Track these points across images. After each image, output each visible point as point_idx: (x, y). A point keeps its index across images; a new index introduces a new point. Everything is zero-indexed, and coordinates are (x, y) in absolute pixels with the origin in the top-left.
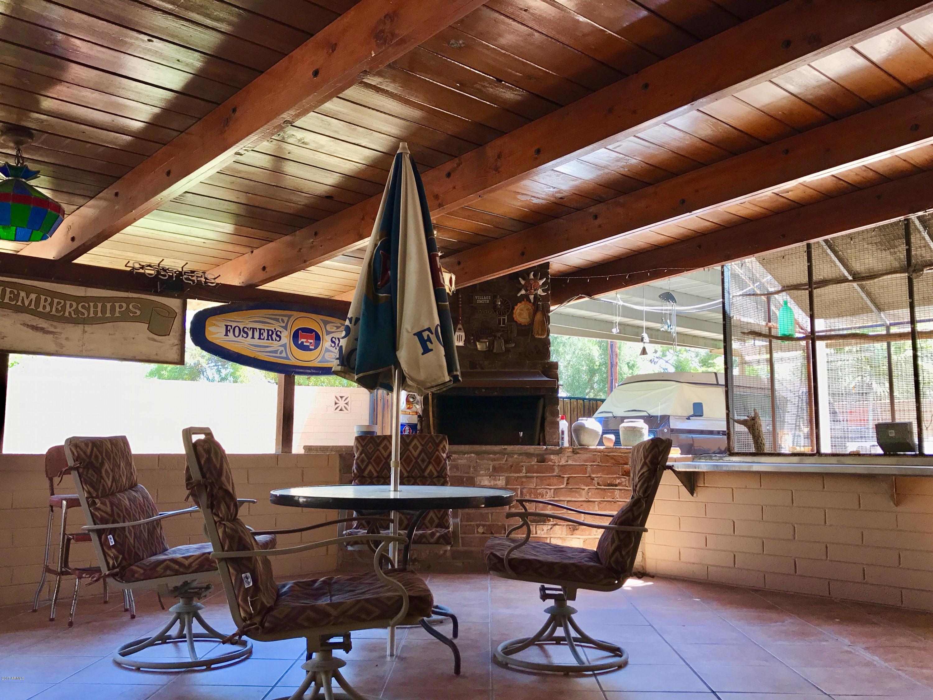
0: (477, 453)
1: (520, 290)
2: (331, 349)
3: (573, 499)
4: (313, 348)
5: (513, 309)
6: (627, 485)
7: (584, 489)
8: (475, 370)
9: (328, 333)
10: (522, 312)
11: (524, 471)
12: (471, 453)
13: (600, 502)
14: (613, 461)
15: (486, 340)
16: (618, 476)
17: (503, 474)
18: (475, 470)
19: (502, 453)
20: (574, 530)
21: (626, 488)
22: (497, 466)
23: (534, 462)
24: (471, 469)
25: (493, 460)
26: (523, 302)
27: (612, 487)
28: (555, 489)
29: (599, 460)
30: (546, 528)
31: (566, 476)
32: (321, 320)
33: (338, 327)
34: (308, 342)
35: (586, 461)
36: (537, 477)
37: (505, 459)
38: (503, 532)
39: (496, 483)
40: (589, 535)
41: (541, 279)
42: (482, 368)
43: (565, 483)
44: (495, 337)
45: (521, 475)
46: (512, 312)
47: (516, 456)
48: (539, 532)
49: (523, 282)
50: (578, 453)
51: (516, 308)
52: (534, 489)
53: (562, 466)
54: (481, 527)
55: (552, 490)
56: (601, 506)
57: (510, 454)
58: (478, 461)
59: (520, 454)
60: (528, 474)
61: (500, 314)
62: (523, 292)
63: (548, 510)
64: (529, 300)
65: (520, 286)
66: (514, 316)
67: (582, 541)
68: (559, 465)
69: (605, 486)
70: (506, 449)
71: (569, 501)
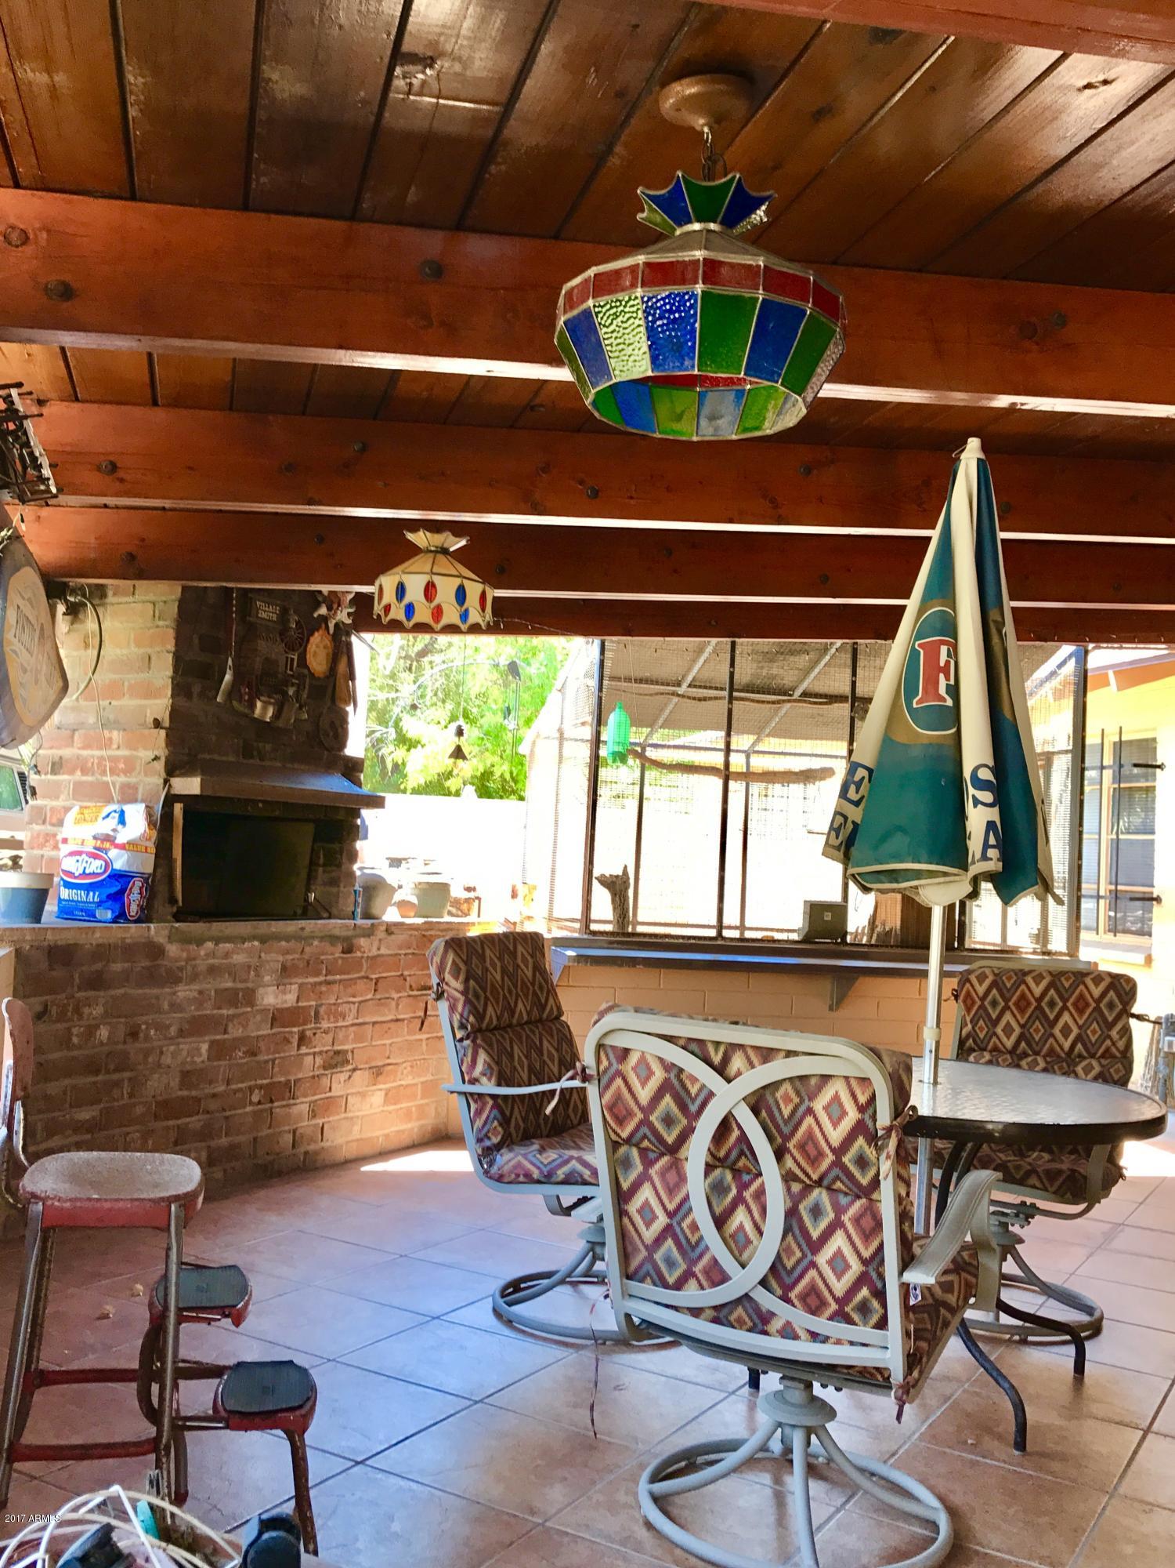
0: (263, 939)
3: (380, 1019)
7: (394, 999)
8: (251, 761)
10: (318, 650)
11: (324, 971)
12: (254, 938)
13: (409, 1020)
15: (271, 700)
17: (296, 980)
18: (257, 975)
19: (298, 936)
20: (377, 1075)
22: (289, 964)
23: (338, 952)
24: (252, 973)
25: (284, 952)
26: (321, 632)
28: (360, 1002)
29: (415, 945)
30: (343, 1077)
31: (374, 976)
35: (400, 948)
36: (339, 982)
37: (301, 949)
38: (288, 1094)
39: (284, 998)
40: (394, 1081)
42: (263, 759)
43: (373, 989)
44: (285, 694)
45: (320, 979)
46: (305, 648)
47: (316, 943)
48: (334, 1086)
49: (325, 591)
52: (334, 1004)
53: (372, 958)
54: (257, 1091)
55: (356, 1005)
56: (409, 1026)
57: (307, 939)
58: (262, 955)
59: (322, 939)
60: (330, 978)
61: (290, 649)
62: (324, 611)
63: (349, 1043)
64: (329, 629)
65: (321, 598)
66: (308, 656)
67: (384, 1093)
68: (367, 958)
69: (417, 991)
70: (303, 929)
71: (374, 1023)
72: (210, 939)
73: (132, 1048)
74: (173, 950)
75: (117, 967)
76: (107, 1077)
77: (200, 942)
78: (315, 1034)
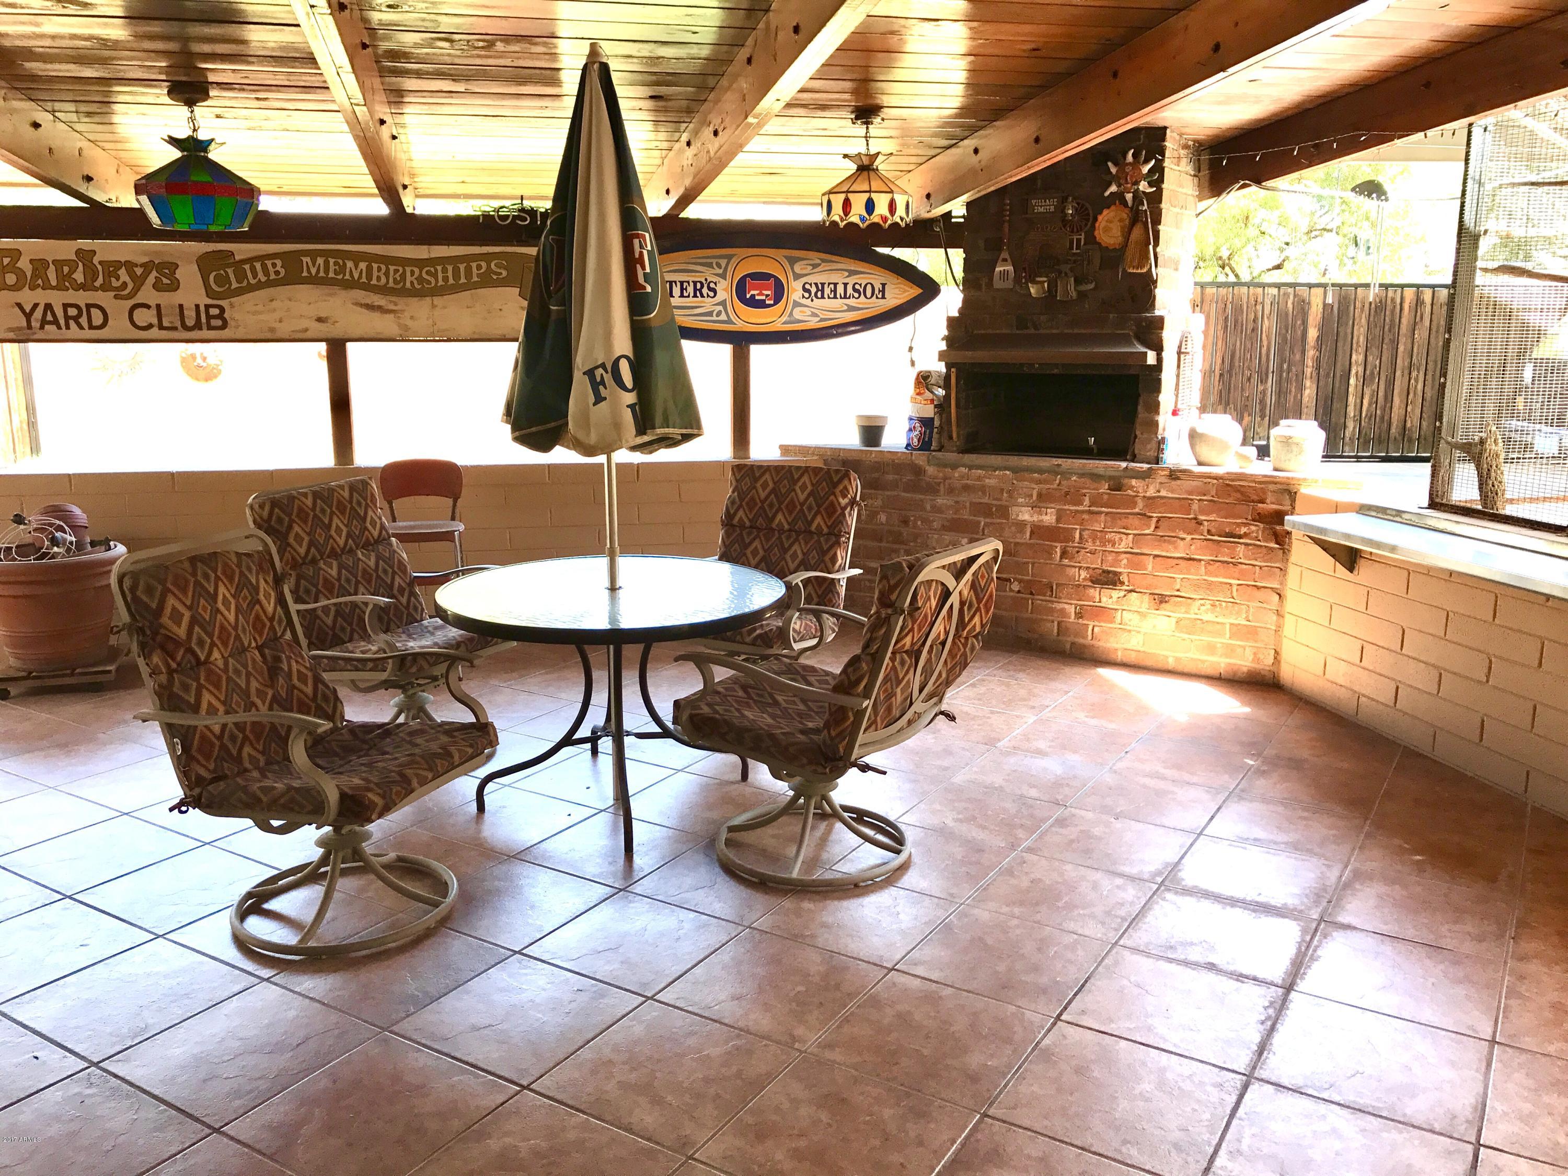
0: (1015, 470)
1: (1109, 185)
2: (804, 301)
3: (1164, 554)
4: (772, 302)
5: (1096, 219)
6: (1260, 538)
7: (1183, 539)
8: (1025, 331)
9: (797, 277)
10: (1111, 225)
11: (1087, 501)
12: (1006, 469)
13: (1209, 563)
14: (1239, 495)
15: (1045, 279)
16: (1245, 521)
17: (1052, 505)
18: (1011, 496)
19: (1055, 471)
20: (1161, 602)
21: (1258, 543)
22: (1044, 492)
23: (1104, 488)
24: (1005, 495)
25: (1039, 482)
26: (1113, 207)
27: (1232, 540)
28: (1135, 535)
29: (1213, 493)
30: (1115, 594)
31: (1155, 515)
32: (785, 257)
33: (815, 266)
34: (763, 295)
35: (1190, 493)
36: (1107, 514)
37: (1057, 482)
38: (1049, 593)
39: (1041, 518)
40: (1187, 612)
41: (1146, 161)
42: (1036, 328)
43: (1153, 526)
44: (1060, 272)
45: (1081, 508)
46: (1093, 227)
47: (1075, 477)
48: (1104, 599)
49: (1113, 170)
50: (1178, 478)
51: (1100, 218)
52: (1101, 531)
53: (1150, 498)
54: (1016, 583)
55: (1131, 537)
56: (1210, 568)
57: (1066, 474)
58: (1015, 482)
59: (1081, 475)
60: (1093, 508)
61: (1072, 232)
62: (1113, 188)
63: (1120, 567)
64: (1124, 203)
65: (1108, 178)
66: (1096, 233)
67: (1173, 621)
68: (1144, 497)
69: (1220, 536)
70: (1059, 465)
71: (1156, 556)
72: (964, 466)
73: (905, 532)
74: (931, 470)
75: (890, 477)
76: (888, 545)
77: (954, 467)
78: (1078, 552)
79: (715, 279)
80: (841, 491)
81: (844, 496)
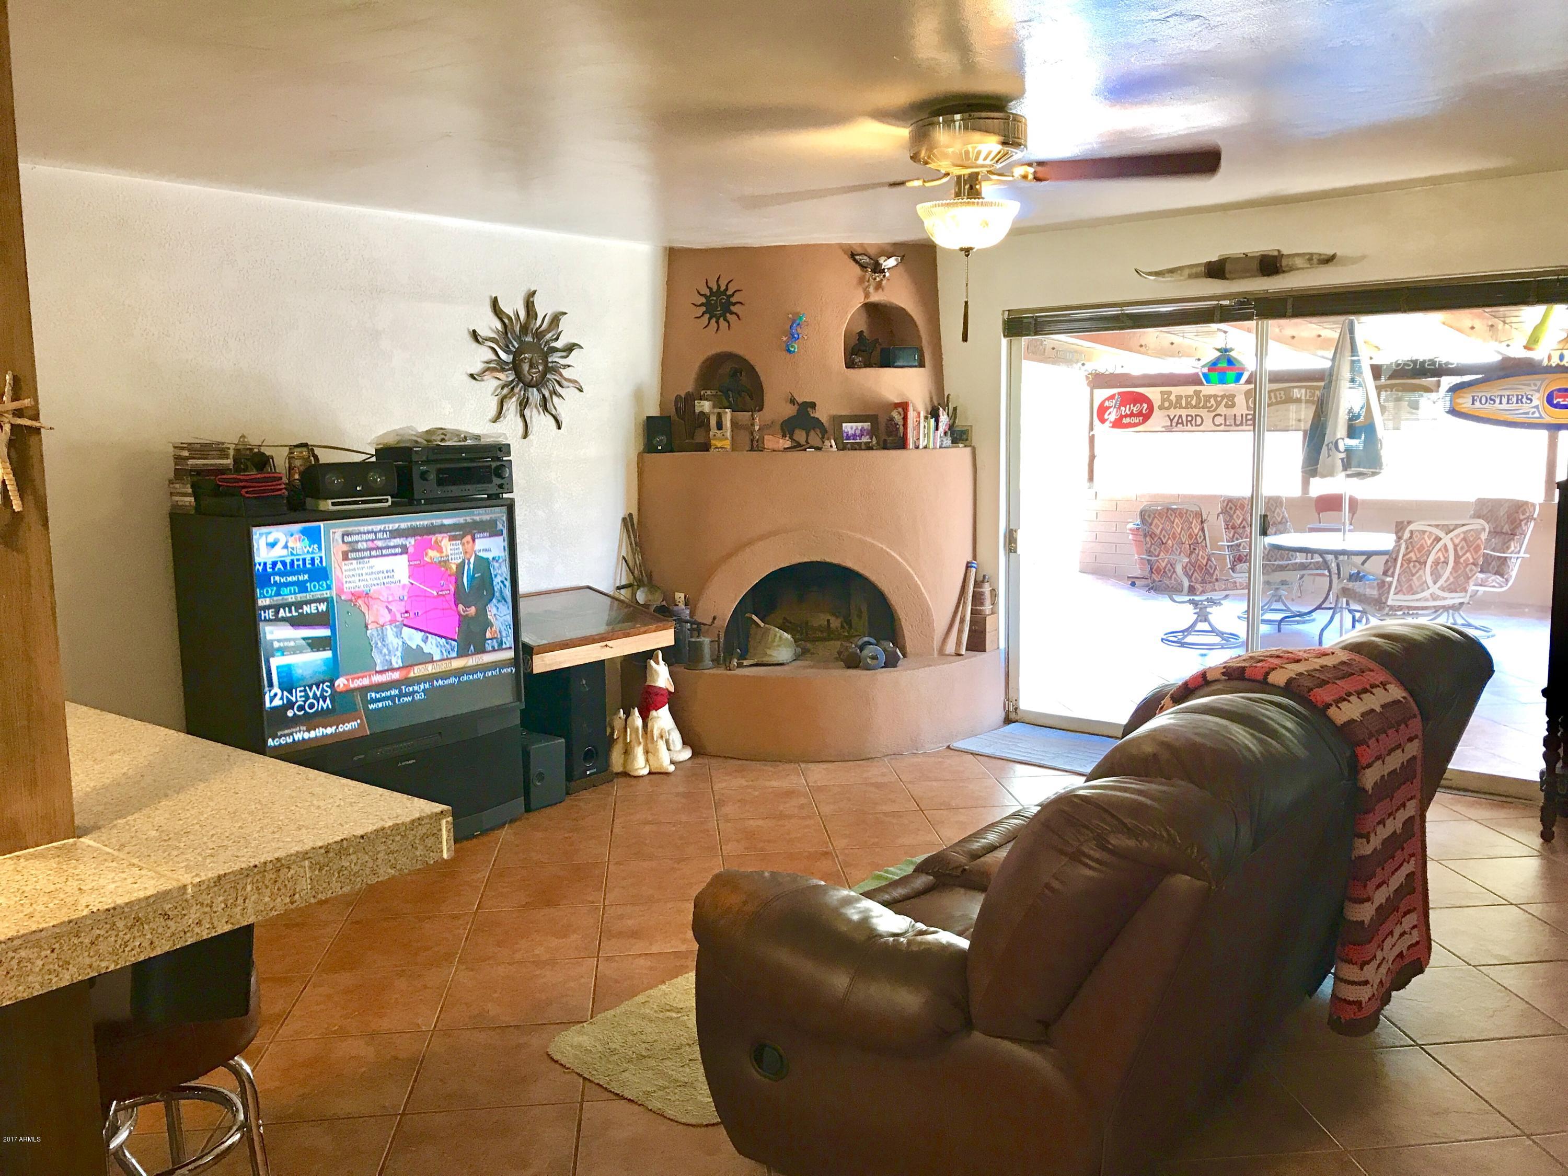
79: (1531, 393)
80: (1522, 512)
81: (1523, 514)
